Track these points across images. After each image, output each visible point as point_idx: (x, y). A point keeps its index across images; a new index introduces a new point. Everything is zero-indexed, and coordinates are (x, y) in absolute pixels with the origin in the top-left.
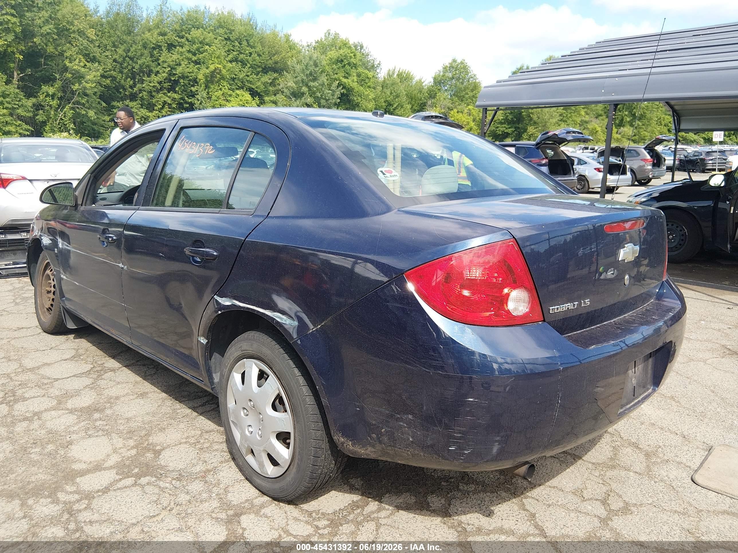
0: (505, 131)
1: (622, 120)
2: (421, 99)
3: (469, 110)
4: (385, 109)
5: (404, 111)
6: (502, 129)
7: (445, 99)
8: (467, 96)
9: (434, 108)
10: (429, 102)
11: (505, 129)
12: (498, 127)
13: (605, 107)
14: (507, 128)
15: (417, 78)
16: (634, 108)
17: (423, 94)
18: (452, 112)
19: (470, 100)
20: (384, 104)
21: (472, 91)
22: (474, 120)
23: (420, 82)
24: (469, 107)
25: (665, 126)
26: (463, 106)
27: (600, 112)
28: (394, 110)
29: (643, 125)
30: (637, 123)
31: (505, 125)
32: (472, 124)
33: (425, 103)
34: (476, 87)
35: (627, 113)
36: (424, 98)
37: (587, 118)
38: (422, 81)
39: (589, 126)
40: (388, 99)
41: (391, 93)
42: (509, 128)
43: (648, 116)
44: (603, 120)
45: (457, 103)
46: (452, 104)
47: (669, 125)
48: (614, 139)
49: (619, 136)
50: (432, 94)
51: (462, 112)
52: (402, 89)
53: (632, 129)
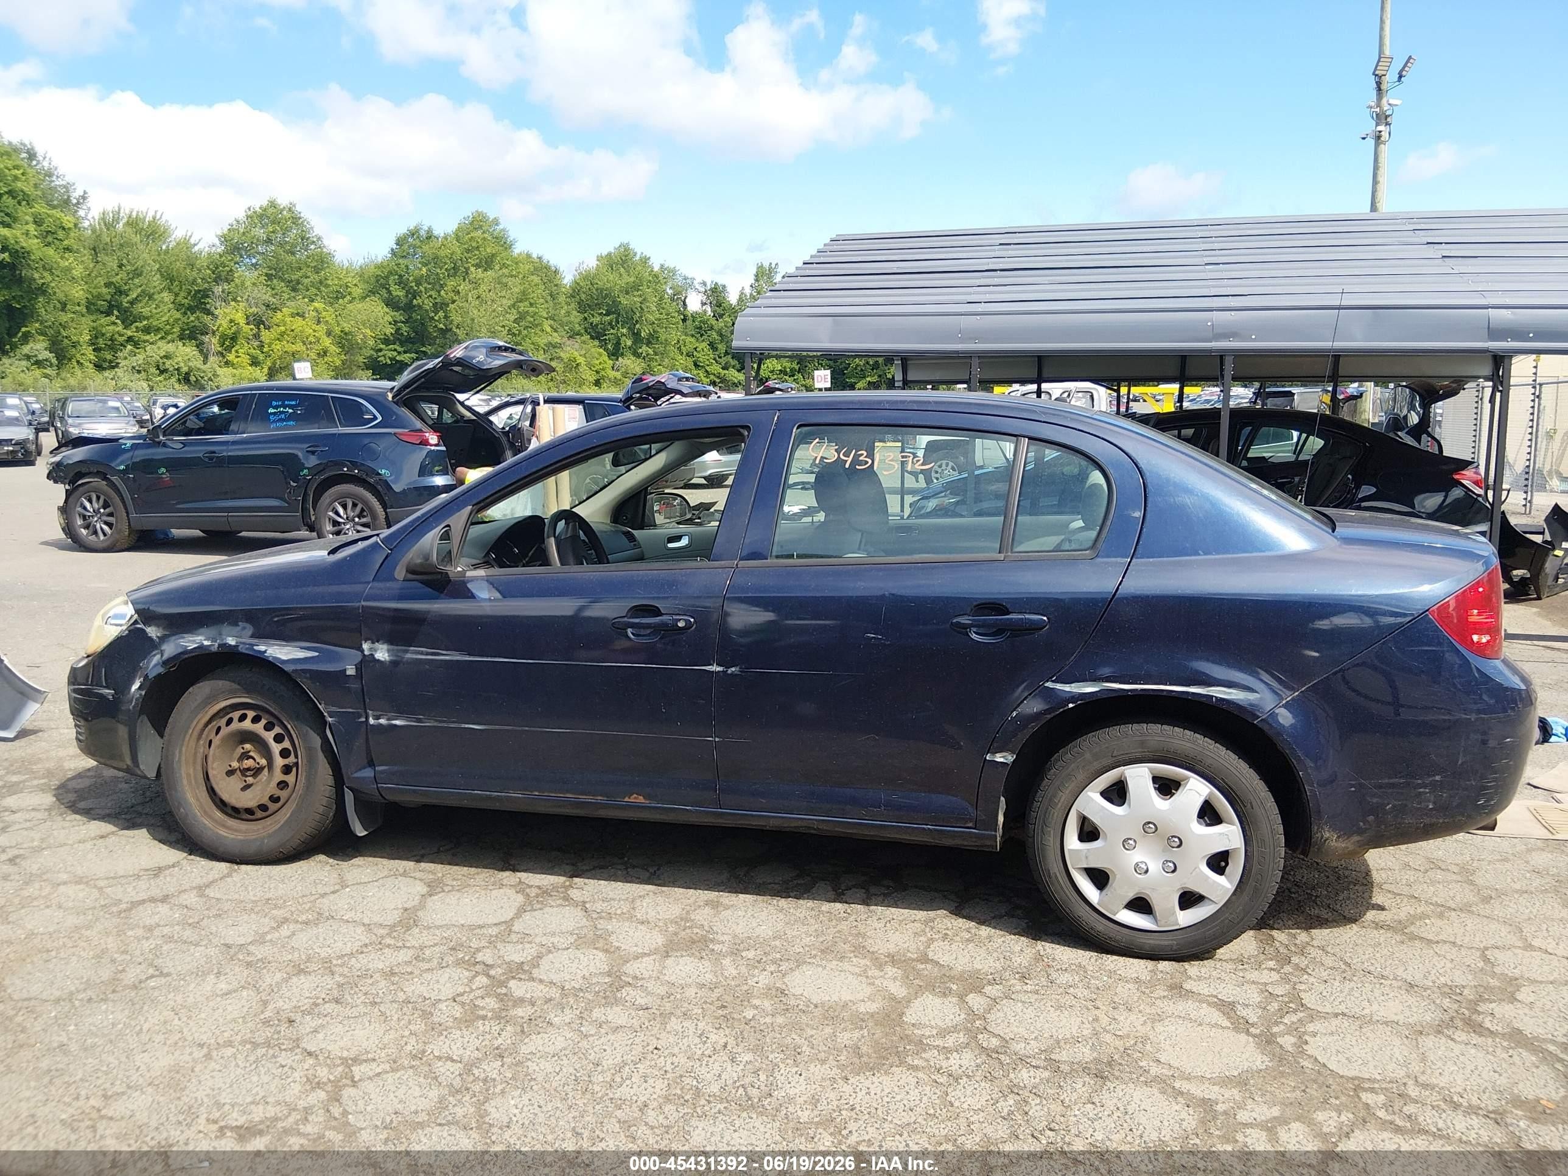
0: (398, 358)
1: (618, 343)
2: (195, 280)
3: (316, 310)
4: (110, 302)
5: (157, 307)
6: (390, 354)
7: (254, 284)
8: (306, 281)
9: (233, 303)
10: (218, 290)
11: (395, 354)
12: (381, 350)
13: (586, 319)
14: (399, 353)
15: (178, 234)
16: (637, 322)
17: (200, 270)
18: (279, 315)
19: (313, 290)
20: (105, 290)
21: (317, 270)
22: (329, 334)
23: (185, 244)
24: (316, 304)
25: (688, 355)
26: (301, 302)
27: (577, 328)
28: (132, 303)
29: (656, 354)
30: (644, 349)
31: (396, 347)
32: (327, 342)
33: (206, 290)
34: (322, 261)
35: (625, 331)
36: (202, 279)
37: (556, 338)
38: (192, 241)
39: (562, 355)
40: (114, 280)
41: (120, 266)
42: (405, 352)
43: (663, 338)
44: (584, 342)
45: (286, 296)
46: (273, 296)
47: (695, 353)
48: (610, 380)
49: (618, 375)
50: (220, 272)
51: (303, 316)
52: (145, 256)
53: (639, 361)
